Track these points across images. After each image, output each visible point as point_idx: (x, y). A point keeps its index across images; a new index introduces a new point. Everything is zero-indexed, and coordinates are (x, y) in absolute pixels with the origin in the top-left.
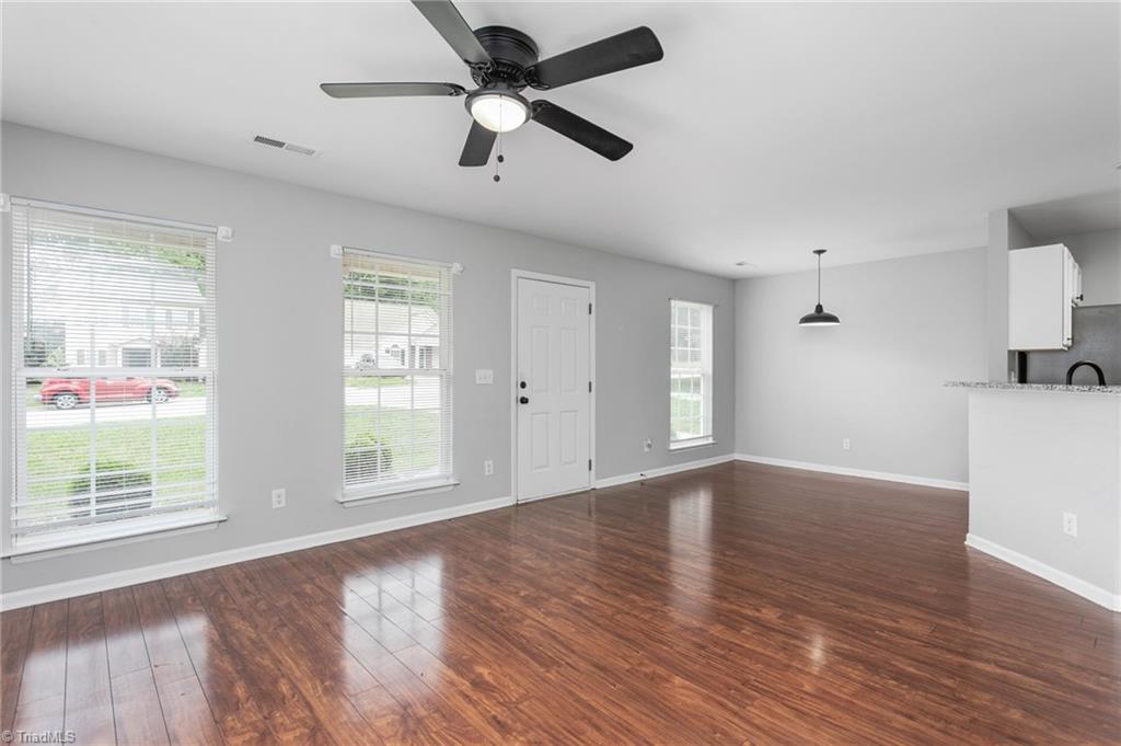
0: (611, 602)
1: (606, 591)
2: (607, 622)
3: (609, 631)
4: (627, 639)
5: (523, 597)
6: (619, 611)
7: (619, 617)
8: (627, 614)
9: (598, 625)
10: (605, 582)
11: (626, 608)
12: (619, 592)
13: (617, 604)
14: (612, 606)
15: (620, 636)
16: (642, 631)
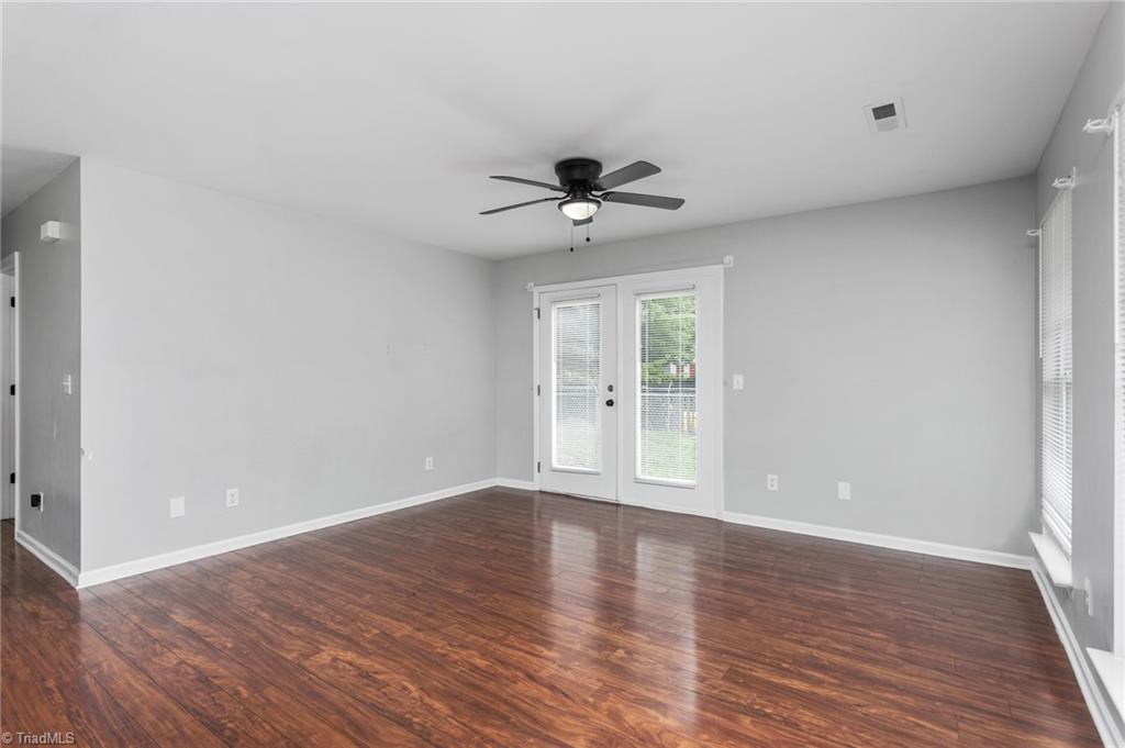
0: (510, 651)
1: (517, 668)
2: (512, 627)
3: (510, 619)
4: (493, 614)
5: (618, 648)
6: (501, 641)
7: (501, 634)
8: (492, 639)
9: (522, 624)
10: (520, 686)
11: (493, 646)
12: (501, 670)
13: (503, 649)
14: (509, 646)
15: (499, 615)
16: (479, 623)
